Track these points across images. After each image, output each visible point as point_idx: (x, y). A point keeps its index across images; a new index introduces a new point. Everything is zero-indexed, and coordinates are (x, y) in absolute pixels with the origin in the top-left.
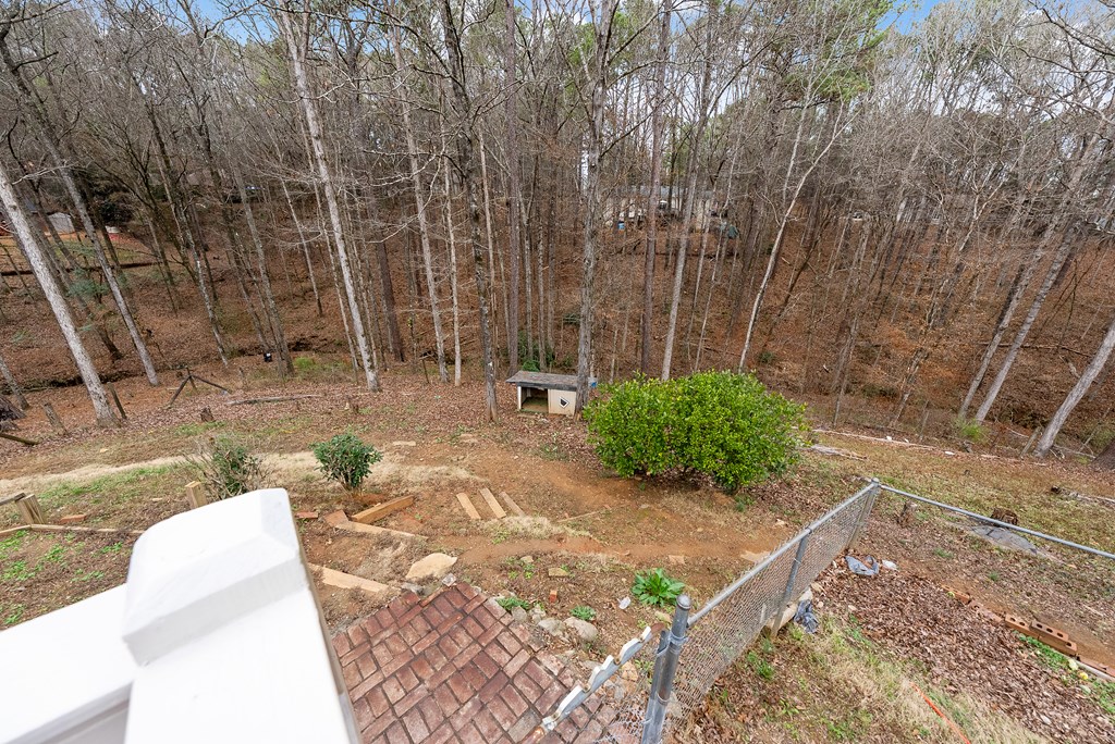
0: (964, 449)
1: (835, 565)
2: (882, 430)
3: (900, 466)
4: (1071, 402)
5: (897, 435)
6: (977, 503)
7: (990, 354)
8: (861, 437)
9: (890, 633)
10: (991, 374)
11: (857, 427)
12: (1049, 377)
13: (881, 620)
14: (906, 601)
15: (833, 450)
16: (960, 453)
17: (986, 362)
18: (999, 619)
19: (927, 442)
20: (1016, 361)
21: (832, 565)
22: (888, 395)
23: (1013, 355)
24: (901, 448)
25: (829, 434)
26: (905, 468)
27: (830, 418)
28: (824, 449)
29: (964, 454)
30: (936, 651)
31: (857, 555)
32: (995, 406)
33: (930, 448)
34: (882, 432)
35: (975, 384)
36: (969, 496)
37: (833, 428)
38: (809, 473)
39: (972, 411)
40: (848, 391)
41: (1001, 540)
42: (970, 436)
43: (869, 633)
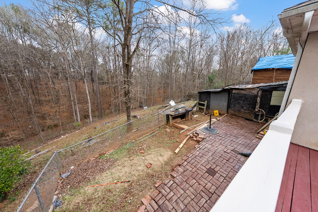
0: (79, 129)
1: (59, 181)
2: (59, 136)
3: (67, 142)
4: (90, 111)
5: (64, 134)
6: (86, 139)
7: (73, 107)
8: (55, 141)
9: (79, 182)
10: (76, 111)
11: (52, 139)
12: (86, 108)
13: (76, 182)
14: (79, 172)
15: (47, 150)
16: (79, 130)
17: (73, 108)
18: (95, 158)
19: (71, 132)
20: (78, 107)
21: (58, 182)
22: (56, 126)
23: (77, 105)
24: (67, 137)
25: (44, 146)
26: (69, 142)
27: (41, 142)
28: (43, 152)
29: (80, 130)
30: (89, 175)
31: (63, 173)
32: (81, 117)
33: (73, 133)
34: (60, 136)
35: (74, 114)
36: (83, 138)
37: (44, 144)
38: (41, 163)
39: (77, 120)
40: (43, 131)
41: (92, 143)
42: (79, 126)
43: (75, 187)
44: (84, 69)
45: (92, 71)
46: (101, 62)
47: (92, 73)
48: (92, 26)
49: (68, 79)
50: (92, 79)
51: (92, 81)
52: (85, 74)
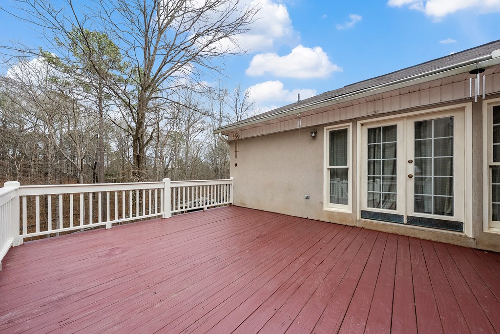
44: (82, 159)
45: (96, 162)
46: (116, 150)
47: (95, 167)
48: (105, 102)
49: (49, 175)
50: (94, 174)
51: (94, 178)
52: (83, 167)
